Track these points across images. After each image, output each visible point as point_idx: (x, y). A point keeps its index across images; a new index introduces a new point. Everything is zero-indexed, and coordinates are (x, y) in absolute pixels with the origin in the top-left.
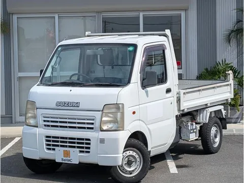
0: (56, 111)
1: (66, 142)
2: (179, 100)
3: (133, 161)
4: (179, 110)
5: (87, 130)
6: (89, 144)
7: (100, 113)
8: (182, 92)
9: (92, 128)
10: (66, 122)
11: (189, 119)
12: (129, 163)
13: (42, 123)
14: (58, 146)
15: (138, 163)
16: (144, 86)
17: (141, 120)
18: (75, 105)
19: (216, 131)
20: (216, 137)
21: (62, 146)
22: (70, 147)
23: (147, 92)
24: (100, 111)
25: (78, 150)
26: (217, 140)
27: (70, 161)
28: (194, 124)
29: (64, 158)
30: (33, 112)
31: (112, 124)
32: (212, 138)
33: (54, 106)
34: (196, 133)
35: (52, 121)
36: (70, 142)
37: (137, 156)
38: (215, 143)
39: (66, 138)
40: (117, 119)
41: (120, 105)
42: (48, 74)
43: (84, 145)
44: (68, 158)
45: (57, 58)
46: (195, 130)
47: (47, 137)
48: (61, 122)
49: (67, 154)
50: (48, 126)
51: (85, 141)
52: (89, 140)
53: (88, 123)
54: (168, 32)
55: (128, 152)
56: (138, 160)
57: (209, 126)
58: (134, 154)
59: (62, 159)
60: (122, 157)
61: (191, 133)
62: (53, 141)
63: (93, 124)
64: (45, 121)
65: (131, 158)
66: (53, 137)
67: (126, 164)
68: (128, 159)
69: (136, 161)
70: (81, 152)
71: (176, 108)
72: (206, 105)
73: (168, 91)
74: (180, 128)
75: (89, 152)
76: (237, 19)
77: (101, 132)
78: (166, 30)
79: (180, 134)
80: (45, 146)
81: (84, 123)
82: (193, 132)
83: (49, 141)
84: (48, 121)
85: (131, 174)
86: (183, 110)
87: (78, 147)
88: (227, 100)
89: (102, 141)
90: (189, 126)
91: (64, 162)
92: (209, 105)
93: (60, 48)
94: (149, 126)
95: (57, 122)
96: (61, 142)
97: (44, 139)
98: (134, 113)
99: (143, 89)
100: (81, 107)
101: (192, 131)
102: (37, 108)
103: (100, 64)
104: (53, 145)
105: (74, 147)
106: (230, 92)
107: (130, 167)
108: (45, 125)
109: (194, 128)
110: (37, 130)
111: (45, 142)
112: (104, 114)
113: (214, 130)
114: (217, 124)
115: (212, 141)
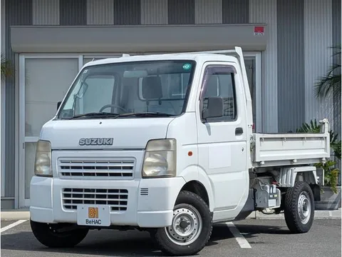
0: (79, 152)
1: (93, 196)
2: (253, 148)
3: (189, 224)
4: (254, 162)
5: (122, 177)
6: (126, 197)
7: (143, 152)
8: (258, 136)
9: (130, 175)
10: (93, 168)
11: (267, 181)
12: (183, 226)
13: (58, 170)
14: (80, 202)
15: (195, 227)
16: (205, 119)
17: (200, 166)
18: (107, 143)
19: (305, 200)
20: (305, 209)
21: (87, 202)
22: (98, 202)
23: (208, 128)
24: (141, 149)
25: (110, 206)
26: (307, 214)
27: (98, 223)
28: (275, 186)
29: (90, 219)
30: (46, 156)
31: (159, 167)
32: (299, 210)
33: (76, 145)
34: (277, 199)
35: (73, 168)
36: (98, 196)
37: (194, 216)
38: (304, 218)
39: (93, 190)
40: (166, 161)
41: (171, 141)
42: (69, 106)
43: (118, 199)
44: (96, 219)
45: (82, 84)
46: (276, 196)
47: (66, 190)
48: (85, 168)
49: (93, 213)
50: (68, 174)
51: (119, 194)
52: (126, 191)
53: (124, 168)
54: (238, 50)
55: (180, 210)
56: (195, 221)
57: (295, 193)
58: (190, 213)
59: (87, 221)
60: (172, 216)
61: (270, 198)
62: (74, 196)
63: (131, 168)
64: (62, 167)
65: (186, 219)
66: (75, 190)
67: (177, 226)
68: (182, 219)
69: (192, 224)
70: (114, 209)
71: (250, 159)
72: (292, 161)
73: (239, 131)
74: (255, 191)
75: (125, 209)
76: (333, 64)
77: (142, 180)
78: (236, 47)
79: (254, 199)
80: (62, 204)
81: (119, 168)
82: (273, 198)
83: (69, 195)
84: (68, 168)
85: (185, 241)
86: (259, 163)
87: (110, 203)
88: (321, 159)
89: (144, 192)
90: (267, 188)
91: (89, 224)
92: (296, 162)
93: (86, 71)
94: (210, 177)
95: (80, 168)
96: (86, 196)
97: (61, 193)
98: (190, 154)
99: (204, 123)
100: (114, 145)
101: (271, 196)
102: (52, 150)
103: (142, 98)
104: (74, 202)
105: (104, 203)
106: (325, 149)
107: (184, 231)
108: (63, 174)
109: (274, 192)
110: (51, 181)
111: (62, 198)
112: (147, 154)
113: (301, 200)
114: (307, 192)
115: (299, 214)
